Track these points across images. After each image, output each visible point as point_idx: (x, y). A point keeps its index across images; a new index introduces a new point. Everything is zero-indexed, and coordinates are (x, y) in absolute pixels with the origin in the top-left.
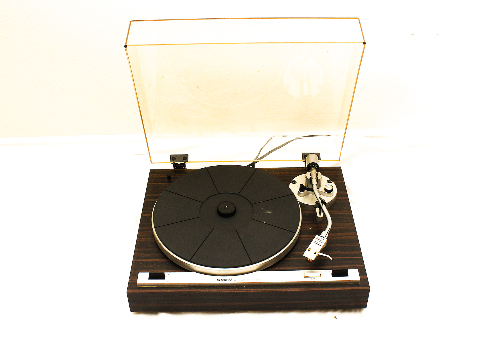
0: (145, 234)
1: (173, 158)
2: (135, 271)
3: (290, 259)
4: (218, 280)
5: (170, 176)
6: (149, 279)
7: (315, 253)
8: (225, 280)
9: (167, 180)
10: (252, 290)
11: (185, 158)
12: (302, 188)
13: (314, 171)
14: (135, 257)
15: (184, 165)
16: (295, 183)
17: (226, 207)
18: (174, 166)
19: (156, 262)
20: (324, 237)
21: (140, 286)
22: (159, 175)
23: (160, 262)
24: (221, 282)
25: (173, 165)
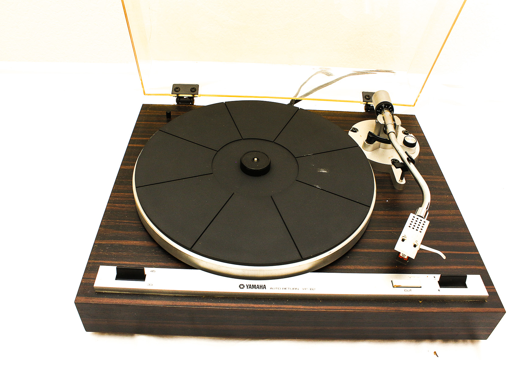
0: (122, 197)
1: (176, 89)
2: (96, 261)
3: (362, 251)
4: (241, 286)
5: (170, 113)
6: (116, 279)
7: (415, 246)
8: (254, 287)
9: (165, 119)
10: (301, 308)
11: (194, 89)
12: (371, 139)
13: (387, 113)
14: (100, 236)
15: (191, 100)
16: (355, 132)
17: (256, 159)
18: (177, 101)
19: (134, 246)
20: (423, 217)
21: (100, 291)
22: (155, 111)
23: (140, 246)
24: (246, 291)
25: (175, 98)
